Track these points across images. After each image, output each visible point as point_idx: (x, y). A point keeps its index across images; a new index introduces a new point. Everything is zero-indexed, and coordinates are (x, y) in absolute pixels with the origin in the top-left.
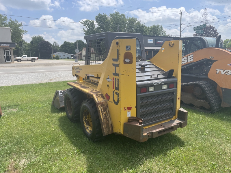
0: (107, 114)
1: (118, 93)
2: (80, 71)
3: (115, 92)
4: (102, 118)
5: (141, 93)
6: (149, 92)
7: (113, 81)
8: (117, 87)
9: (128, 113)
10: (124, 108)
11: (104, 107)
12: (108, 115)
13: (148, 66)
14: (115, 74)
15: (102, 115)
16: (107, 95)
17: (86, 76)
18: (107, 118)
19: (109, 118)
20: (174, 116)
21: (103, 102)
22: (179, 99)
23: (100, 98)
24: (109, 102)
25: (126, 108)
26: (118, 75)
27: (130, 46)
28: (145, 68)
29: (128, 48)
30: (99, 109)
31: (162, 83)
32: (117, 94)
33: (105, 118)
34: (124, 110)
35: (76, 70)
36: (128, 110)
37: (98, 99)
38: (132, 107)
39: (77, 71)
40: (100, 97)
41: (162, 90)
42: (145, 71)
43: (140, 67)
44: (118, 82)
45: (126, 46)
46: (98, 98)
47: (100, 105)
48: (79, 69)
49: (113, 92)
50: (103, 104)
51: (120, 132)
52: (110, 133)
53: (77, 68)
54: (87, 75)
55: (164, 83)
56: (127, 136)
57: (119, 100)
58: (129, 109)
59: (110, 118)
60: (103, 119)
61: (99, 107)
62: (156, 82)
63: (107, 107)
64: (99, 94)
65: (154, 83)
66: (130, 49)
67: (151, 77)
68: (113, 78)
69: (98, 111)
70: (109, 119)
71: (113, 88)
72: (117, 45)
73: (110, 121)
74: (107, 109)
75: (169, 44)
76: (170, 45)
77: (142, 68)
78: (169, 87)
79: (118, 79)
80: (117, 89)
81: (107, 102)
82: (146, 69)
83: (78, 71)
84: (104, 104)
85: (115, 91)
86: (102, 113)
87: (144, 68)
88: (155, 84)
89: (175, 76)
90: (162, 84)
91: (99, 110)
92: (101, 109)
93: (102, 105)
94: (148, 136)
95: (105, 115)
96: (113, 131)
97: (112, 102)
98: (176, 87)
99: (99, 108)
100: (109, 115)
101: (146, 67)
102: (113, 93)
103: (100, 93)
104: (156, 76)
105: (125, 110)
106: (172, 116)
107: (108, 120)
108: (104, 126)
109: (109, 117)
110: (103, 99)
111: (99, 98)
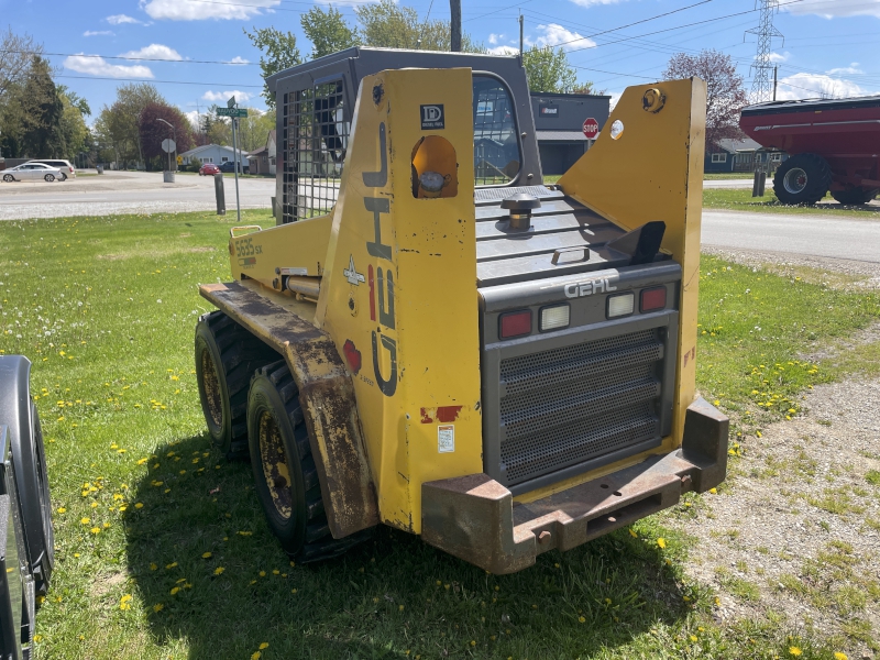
0: (352, 437)
1: (394, 342)
2: (255, 255)
3: (378, 335)
4: (326, 458)
5: (501, 338)
6: (541, 331)
7: (371, 285)
8: (387, 311)
9: (441, 435)
10: (423, 411)
11: (335, 404)
12: (355, 442)
13: (544, 208)
14: (378, 249)
15: (328, 441)
16: (349, 345)
17: (279, 277)
18: (349, 456)
19: (361, 455)
20: (663, 437)
21: (331, 382)
22: (690, 357)
23: (320, 361)
24: (357, 379)
25: (432, 414)
26: (386, 252)
27: (441, 107)
28: (530, 215)
29: (432, 115)
30: (309, 413)
31: (609, 289)
32: (390, 344)
33: (339, 458)
34: (423, 422)
35: (242, 257)
36: (442, 420)
37: (311, 368)
38: (459, 408)
39: (245, 260)
40: (322, 356)
41: (608, 318)
42: (530, 230)
43: (507, 212)
44: (390, 286)
45: (422, 107)
46: (308, 362)
47: (317, 394)
48: (251, 250)
49: (373, 333)
50: (331, 390)
51: (407, 523)
52: (365, 525)
53: (244, 245)
54: (283, 273)
55: (615, 288)
56: (438, 541)
57: (399, 374)
58: (448, 414)
59: (366, 455)
60: (332, 459)
61: (310, 404)
62: (578, 286)
63: (351, 403)
64: (316, 340)
65: (567, 287)
66: (442, 120)
67: (555, 261)
68: (370, 268)
69: (308, 422)
70: (363, 460)
71: (373, 318)
72: (378, 102)
73: (364, 468)
74: (354, 411)
75: (645, 100)
76: (646, 104)
77: (517, 217)
78: (640, 307)
79: (389, 273)
80: (389, 321)
81: (349, 382)
82: (533, 221)
83: (250, 256)
84: (338, 389)
85: (379, 330)
86: (326, 434)
87: (525, 216)
88: (575, 295)
89: (669, 253)
90: (606, 292)
91: (312, 421)
92: (323, 416)
93: (325, 395)
94: (539, 540)
95: (341, 440)
96: (378, 515)
97: (371, 383)
98: (677, 305)
99: (313, 409)
100: (359, 440)
101: (534, 211)
102: (374, 339)
103: (323, 339)
104: (581, 255)
105: (429, 421)
106: (658, 438)
107: (355, 466)
108: (332, 494)
109: (360, 450)
110: (331, 366)
111: (312, 364)
